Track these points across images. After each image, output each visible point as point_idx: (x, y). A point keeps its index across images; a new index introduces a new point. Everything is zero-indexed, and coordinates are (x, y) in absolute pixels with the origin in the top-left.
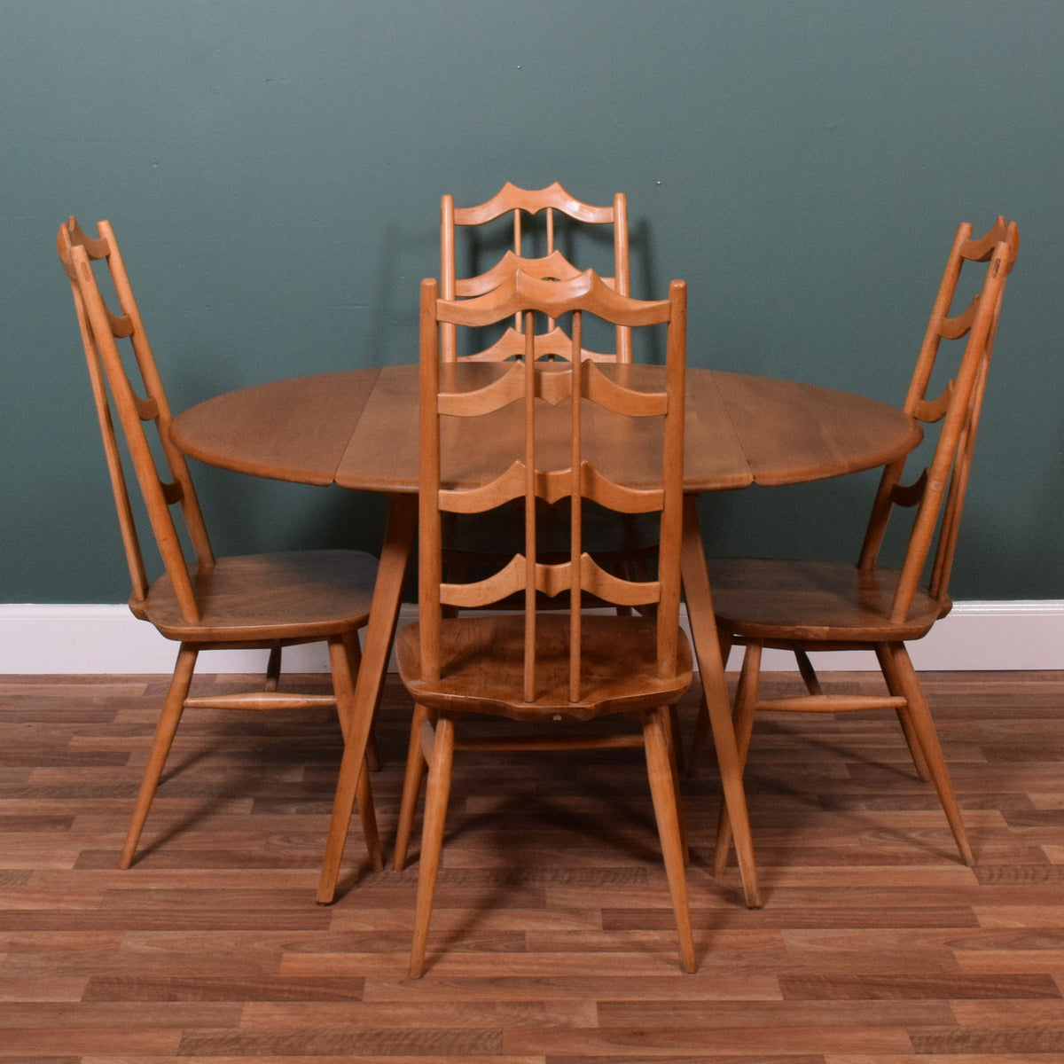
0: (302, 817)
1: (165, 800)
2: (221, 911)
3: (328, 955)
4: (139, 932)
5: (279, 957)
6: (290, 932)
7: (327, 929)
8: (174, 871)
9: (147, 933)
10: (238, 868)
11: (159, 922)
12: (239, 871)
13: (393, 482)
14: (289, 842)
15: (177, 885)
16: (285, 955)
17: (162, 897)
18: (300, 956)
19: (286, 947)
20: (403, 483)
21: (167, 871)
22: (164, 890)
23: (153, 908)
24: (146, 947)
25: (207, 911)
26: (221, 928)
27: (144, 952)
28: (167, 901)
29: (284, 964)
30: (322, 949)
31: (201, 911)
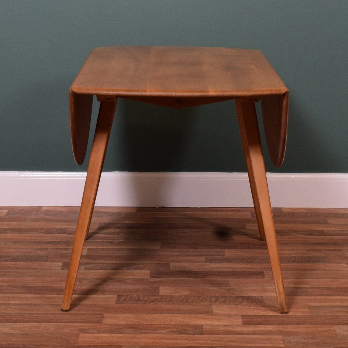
0: (87, 271)
1: (18, 263)
2: (47, 314)
3: (103, 335)
4: (6, 323)
5: (78, 336)
6: (83, 324)
7: (102, 323)
8: (23, 295)
9: (10, 324)
10: (55, 294)
11: (16, 319)
12: (56, 295)
13: (102, 90)
14: (81, 282)
15: (25, 302)
16: (81, 335)
17: (17, 307)
18: (89, 335)
19: (81, 331)
20: (107, 90)
21: (19, 295)
22: (17, 304)
23: (12, 312)
24: (9, 330)
25: (40, 314)
26: (48, 322)
27: (8, 332)
28: (19, 309)
29: (80, 339)
30: (100, 332)
31: (37, 314)
